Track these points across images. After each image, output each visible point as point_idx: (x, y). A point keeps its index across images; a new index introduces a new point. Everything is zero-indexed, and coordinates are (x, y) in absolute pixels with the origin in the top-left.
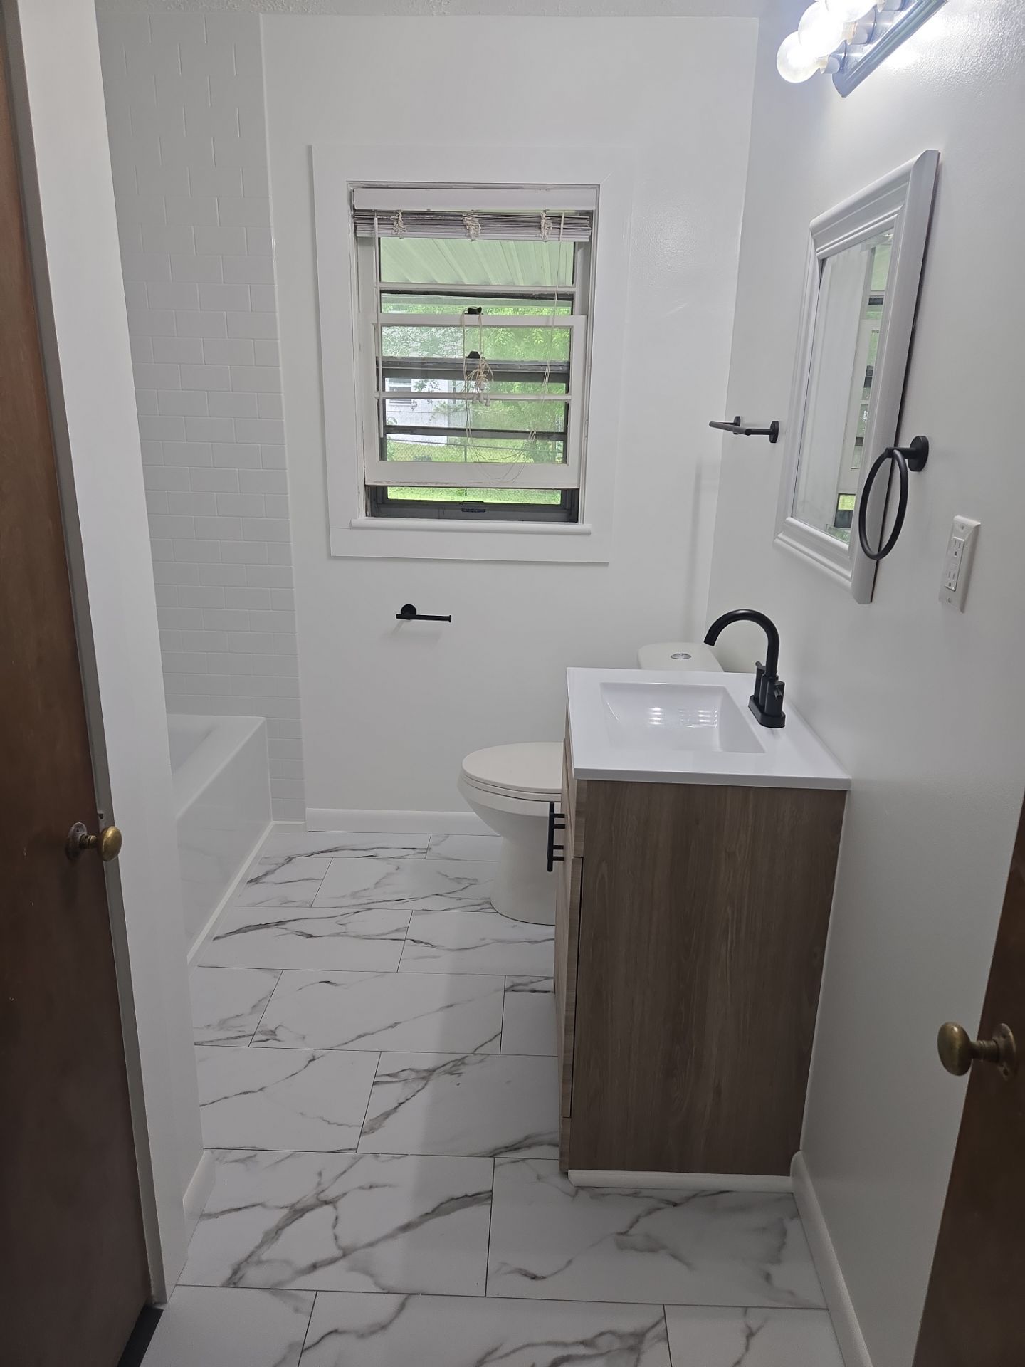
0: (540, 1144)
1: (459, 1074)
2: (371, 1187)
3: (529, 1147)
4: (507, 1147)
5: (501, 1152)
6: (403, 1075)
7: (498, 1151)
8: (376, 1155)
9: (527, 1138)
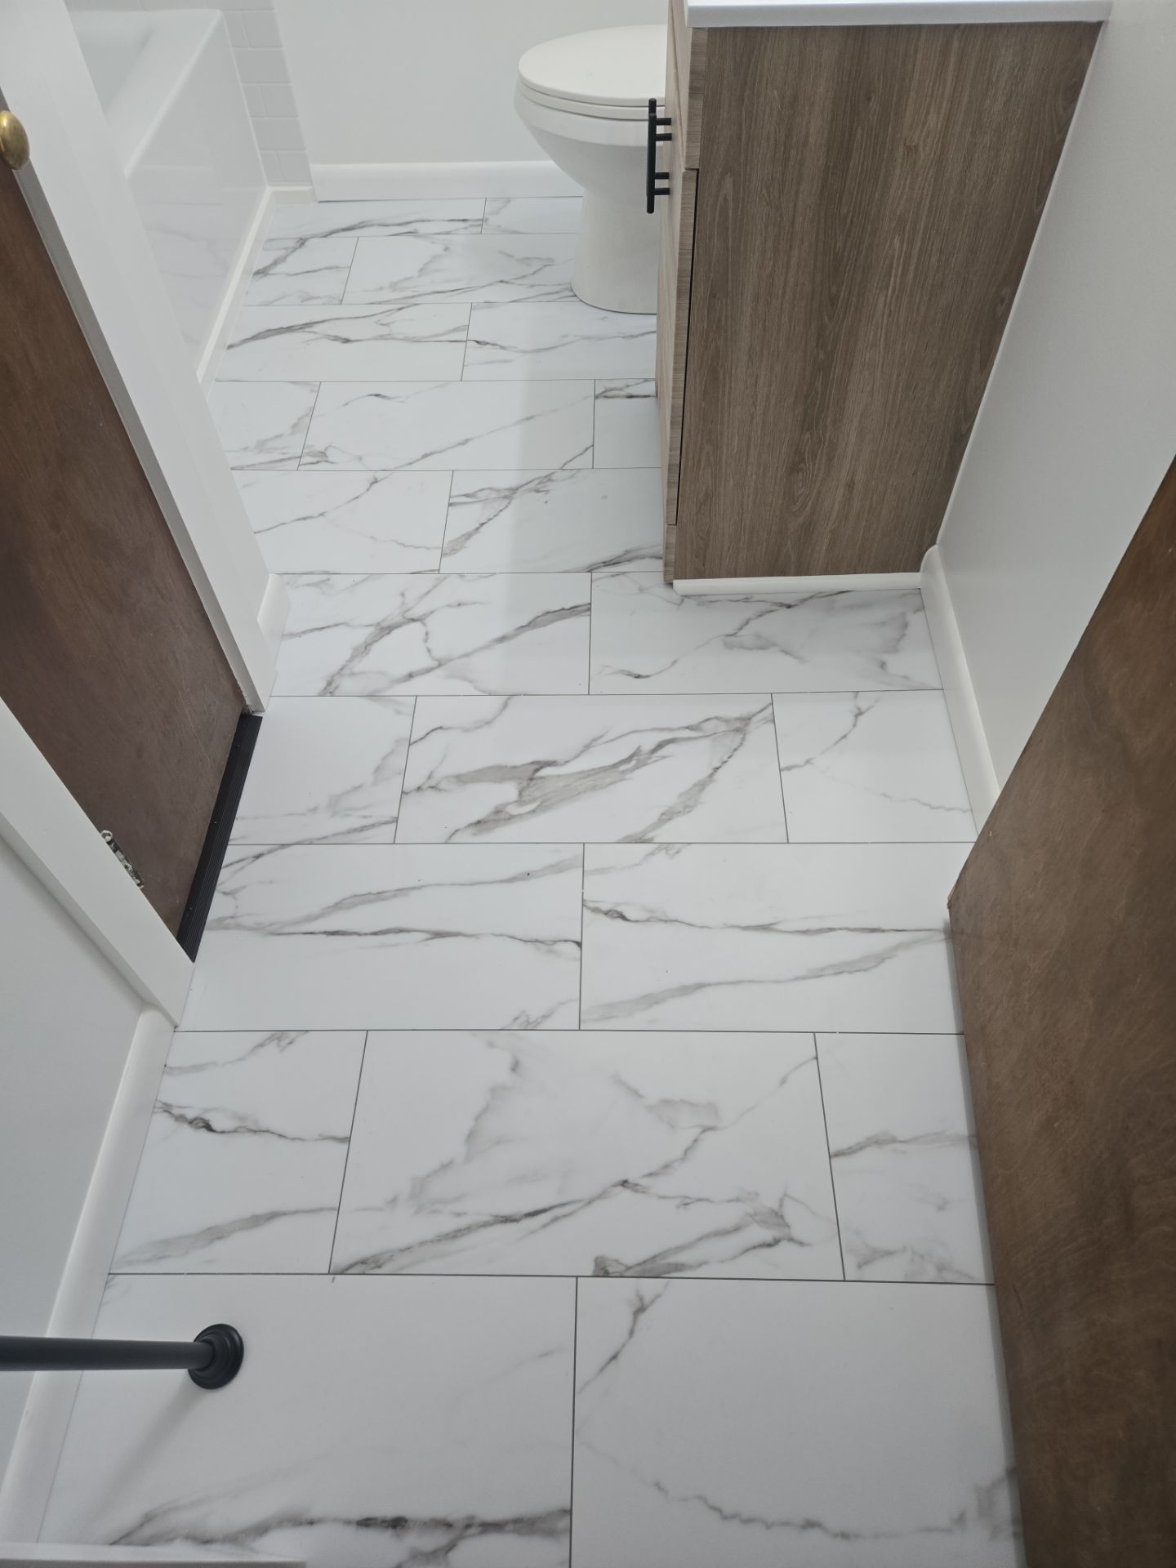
0: (642, 557)
1: (548, 491)
2: (459, 605)
3: (630, 560)
4: (605, 562)
5: (599, 567)
6: (482, 495)
7: (594, 567)
8: (461, 575)
9: (627, 552)
